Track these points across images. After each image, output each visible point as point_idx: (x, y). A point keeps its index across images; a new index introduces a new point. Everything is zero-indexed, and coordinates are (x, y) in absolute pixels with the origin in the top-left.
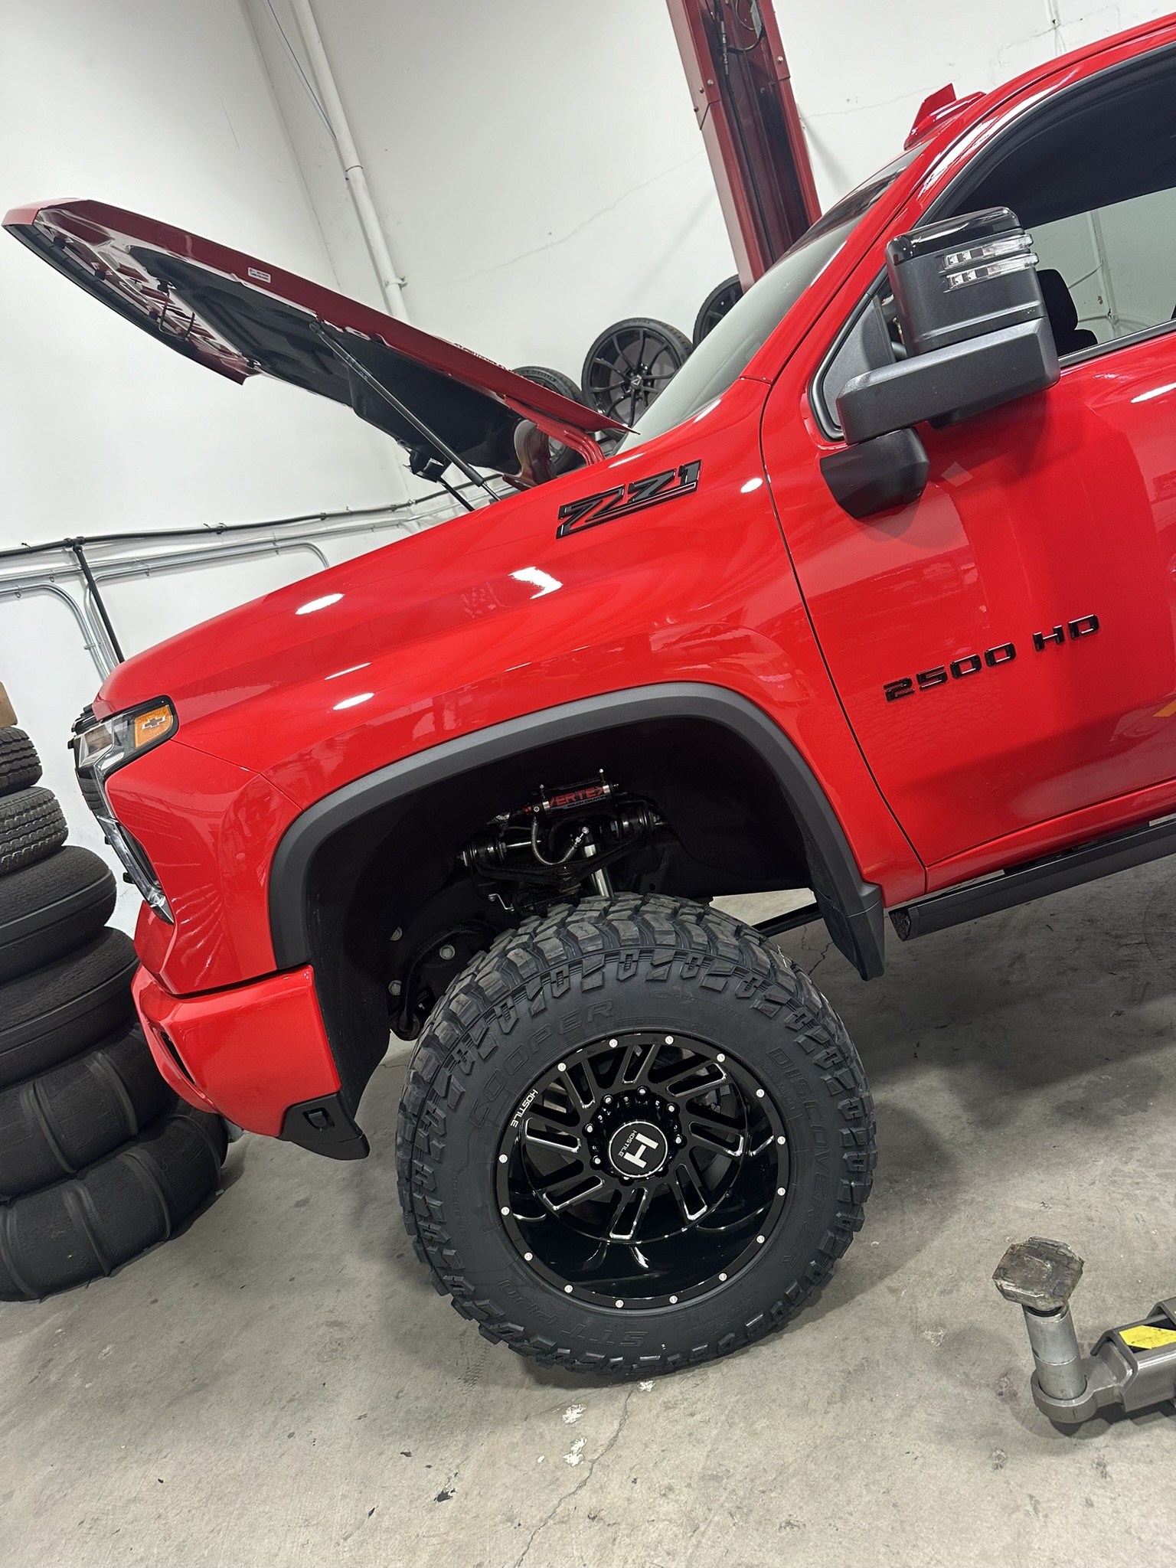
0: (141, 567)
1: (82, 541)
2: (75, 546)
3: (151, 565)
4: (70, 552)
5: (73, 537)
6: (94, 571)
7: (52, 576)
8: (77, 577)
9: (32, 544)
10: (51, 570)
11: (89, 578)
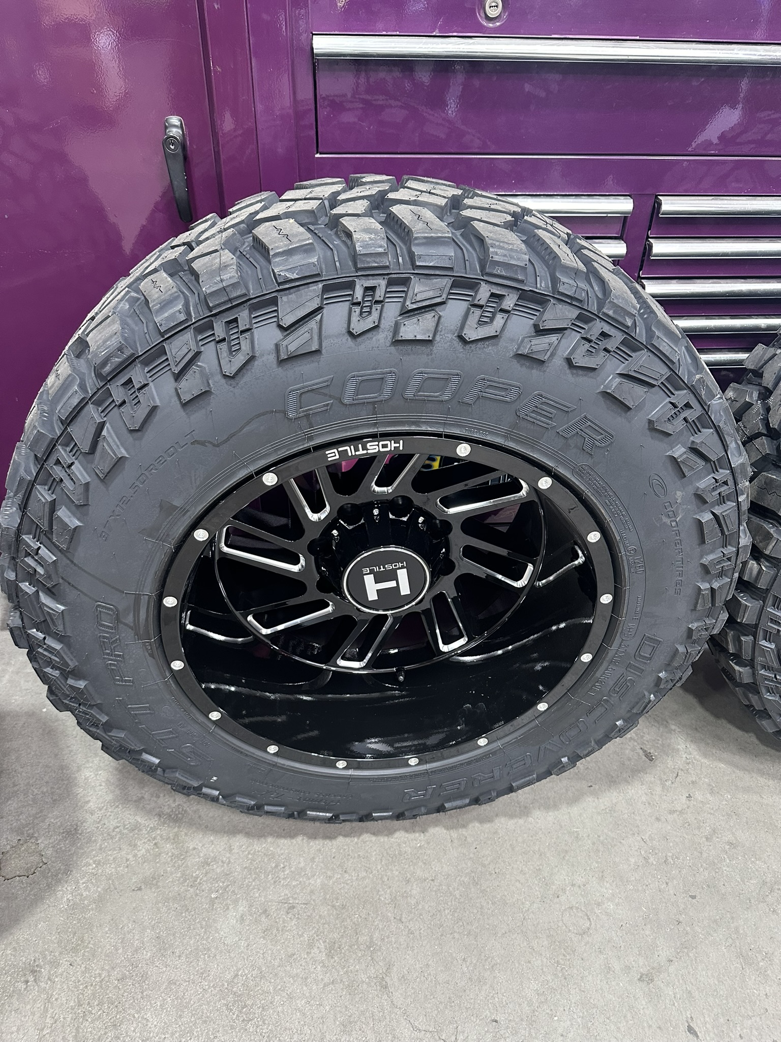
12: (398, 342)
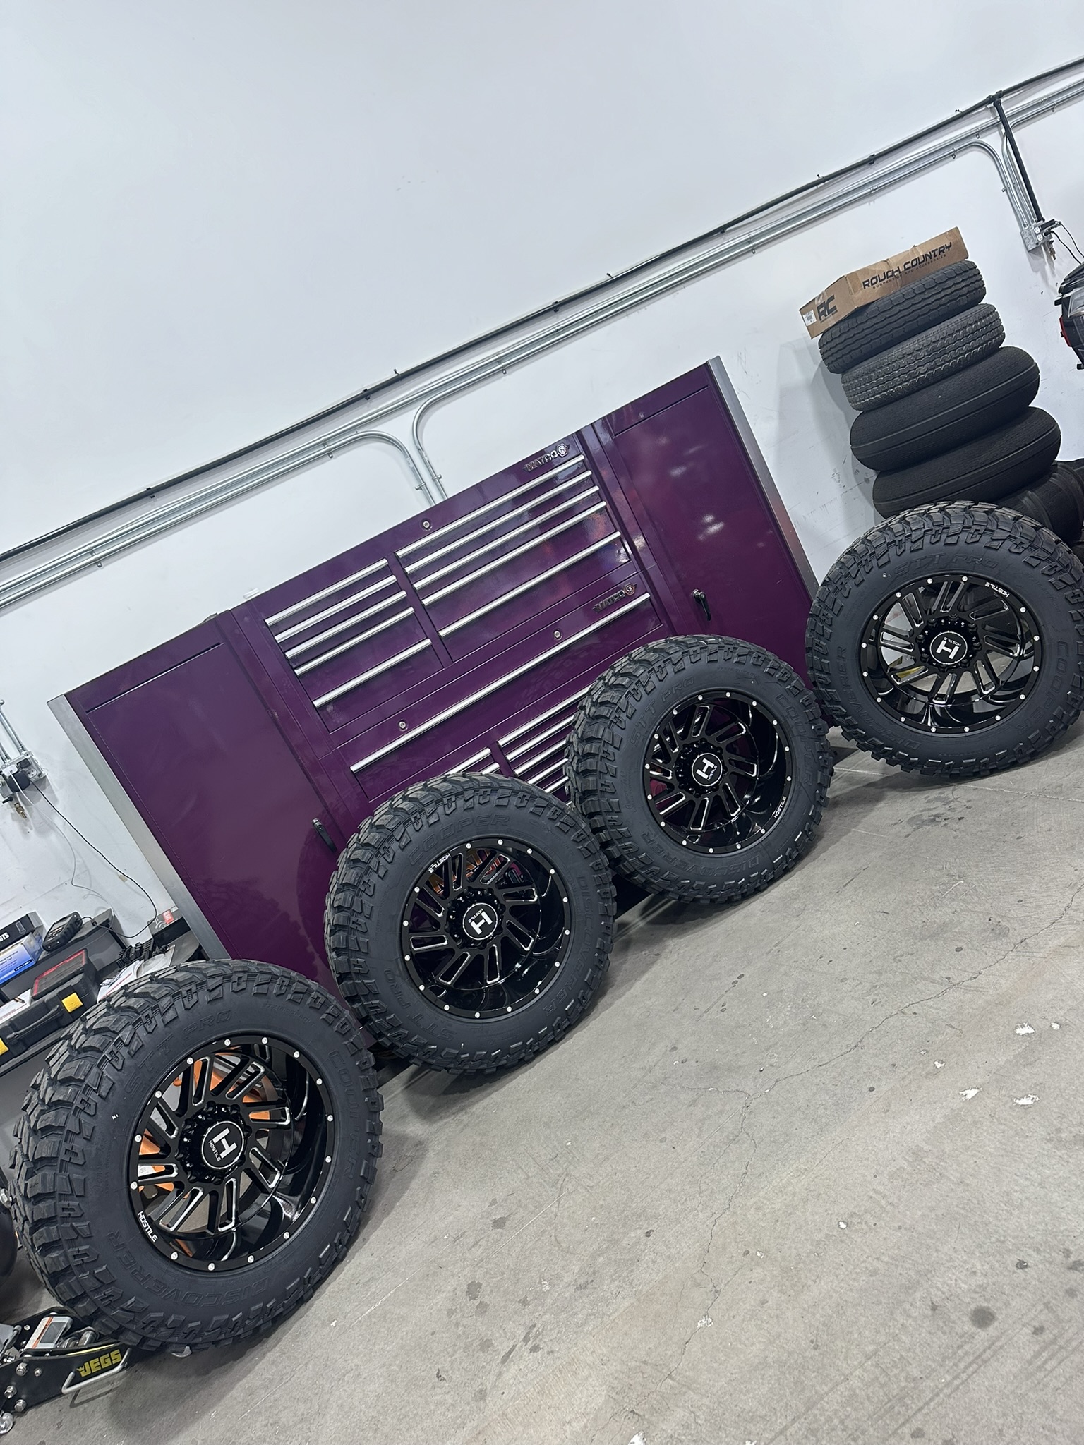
0: (1047, 105)
1: (1001, 94)
2: (994, 101)
3: (1056, 100)
4: (991, 108)
5: (993, 93)
6: (1010, 119)
7: (977, 134)
8: (996, 129)
9: (963, 109)
10: (977, 127)
11: (1006, 127)
12: (430, 826)
